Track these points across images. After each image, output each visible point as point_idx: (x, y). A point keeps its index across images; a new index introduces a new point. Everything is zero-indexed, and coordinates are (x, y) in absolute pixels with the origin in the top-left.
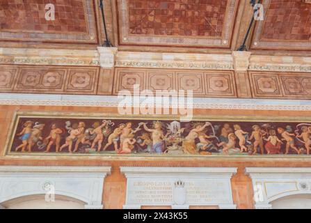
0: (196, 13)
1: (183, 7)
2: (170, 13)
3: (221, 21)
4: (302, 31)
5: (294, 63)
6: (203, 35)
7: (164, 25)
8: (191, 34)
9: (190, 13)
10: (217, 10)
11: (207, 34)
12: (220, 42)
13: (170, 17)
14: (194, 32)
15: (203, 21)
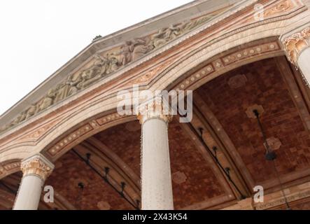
0: (200, 186)
1: (189, 186)
2: (184, 192)
3: (219, 185)
4: (285, 167)
5: (291, 193)
6: (213, 196)
7: (184, 201)
8: (204, 200)
9: (196, 188)
10: (211, 179)
11: (215, 195)
12: (226, 197)
13: (185, 194)
14: (206, 197)
15: (207, 189)
